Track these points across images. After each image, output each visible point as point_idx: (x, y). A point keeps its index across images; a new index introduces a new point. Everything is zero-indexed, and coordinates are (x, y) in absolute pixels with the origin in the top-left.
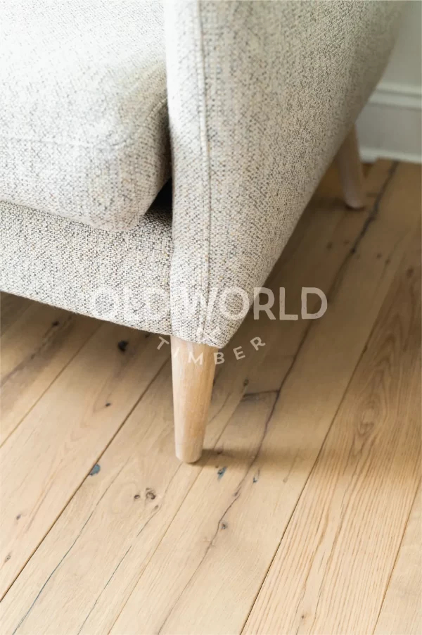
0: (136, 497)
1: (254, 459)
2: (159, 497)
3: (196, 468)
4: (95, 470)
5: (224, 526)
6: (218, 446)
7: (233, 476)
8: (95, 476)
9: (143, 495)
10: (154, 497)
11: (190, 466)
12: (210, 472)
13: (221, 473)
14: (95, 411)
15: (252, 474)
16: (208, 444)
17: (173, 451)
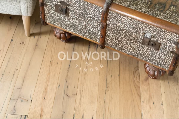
0: (21, 43)
1: (40, 34)
2: (25, 43)
3: (30, 37)
4: (12, 40)
5: (37, 45)
6: (33, 33)
7: (37, 37)
8: (12, 41)
9: (22, 43)
10: (24, 43)
11: (29, 37)
12: (32, 37)
13: (34, 37)
14: (9, 30)
15: (40, 36)
16: (31, 33)
17: (25, 35)
